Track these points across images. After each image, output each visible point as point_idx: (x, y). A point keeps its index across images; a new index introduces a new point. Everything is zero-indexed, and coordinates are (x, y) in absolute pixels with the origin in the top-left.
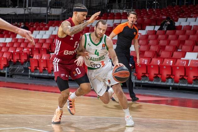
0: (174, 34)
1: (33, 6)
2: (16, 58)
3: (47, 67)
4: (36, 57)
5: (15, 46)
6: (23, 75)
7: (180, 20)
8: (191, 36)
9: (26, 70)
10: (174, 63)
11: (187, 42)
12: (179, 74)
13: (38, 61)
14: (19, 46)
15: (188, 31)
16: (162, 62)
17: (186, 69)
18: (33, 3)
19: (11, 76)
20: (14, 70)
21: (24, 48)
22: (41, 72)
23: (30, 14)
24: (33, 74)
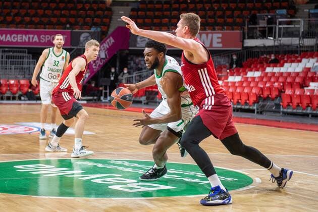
1: (284, 36)
2: (266, 94)
3: (301, 103)
4: (288, 92)
5: (265, 80)
6: (275, 112)
9: (278, 106)
13: (291, 97)
14: (269, 80)
18: (284, 33)
19: (261, 113)
20: (263, 106)
21: (274, 83)
22: (294, 109)
23: (280, 45)
24: (285, 110)
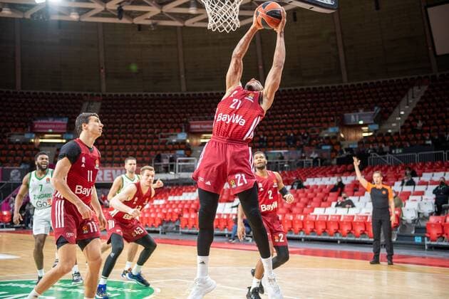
0: (304, 192)
1: (182, 171)
2: (168, 217)
4: (186, 216)
5: (167, 206)
6: (175, 232)
7: (308, 180)
8: (318, 194)
9: (178, 227)
10: (304, 218)
11: (314, 199)
12: (309, 227)
13: (187, 220)
14: (171, 207)
15: (315, 190)
16: (294, 217)
17: (314, 223)
19: (165, 233)
20: (167, 228)
21: (175, 209)
22: (190, 229)
24: (183, 231)
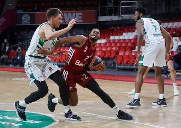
1: (125, 14)
2: (107, 55)
3: (129, 61)
4: (121, 54)
5: (107, 45)
9: (115, 63)
14: (110, 45)
24: (119, 67)
